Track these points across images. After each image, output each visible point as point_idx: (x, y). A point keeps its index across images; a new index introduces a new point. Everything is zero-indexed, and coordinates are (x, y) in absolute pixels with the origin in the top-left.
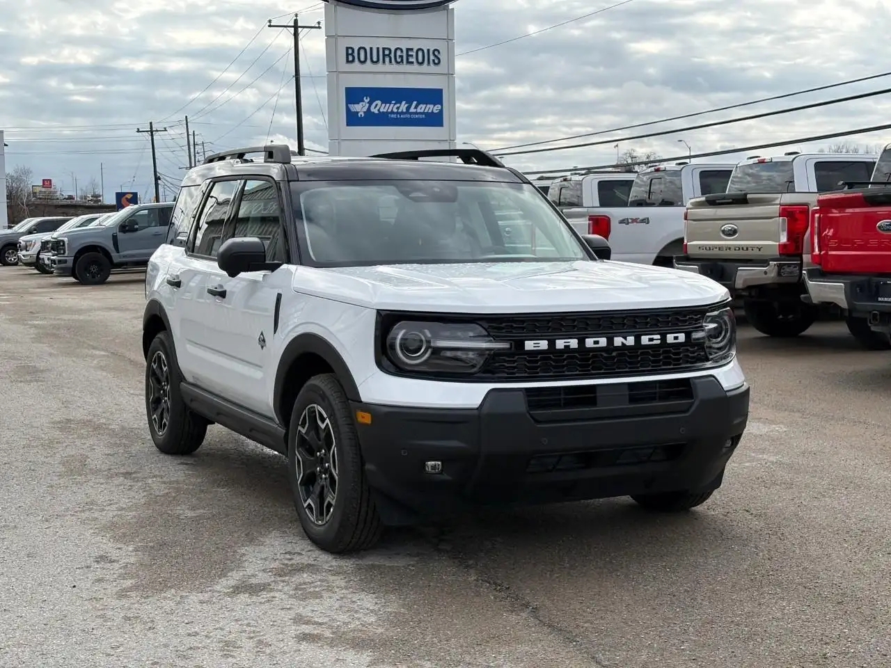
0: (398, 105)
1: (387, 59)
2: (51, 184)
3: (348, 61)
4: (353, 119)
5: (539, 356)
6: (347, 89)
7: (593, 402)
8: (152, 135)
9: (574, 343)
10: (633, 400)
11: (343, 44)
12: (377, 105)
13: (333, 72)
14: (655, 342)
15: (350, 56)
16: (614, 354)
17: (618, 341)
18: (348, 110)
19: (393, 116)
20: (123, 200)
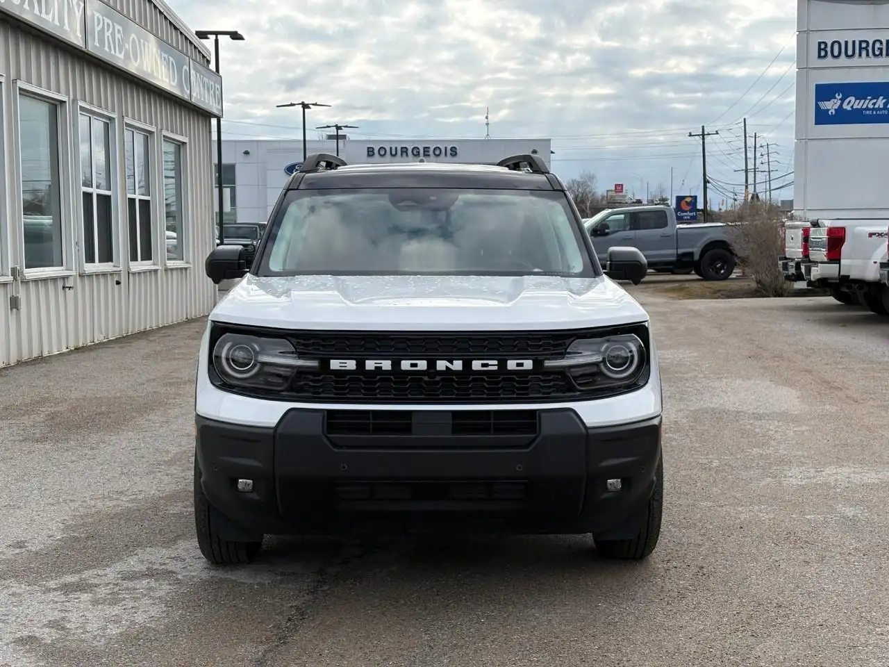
0: (875, 101)
1: (864, 53)
2: (622, 189)
3: (820, 56)
4: (822, 118)
5: (348, 377)
6: (817, 86)
7: (407, 429)
8: (703, 139)
9: (386, 365)
10: (456, 429)
11: (815, 39)
12: (850, 102)
13: (803, 68)
14: (490, 368)
15: (823, 50)
16: (438, 378)
17: (441, 365)
18: (817, 106)
19: (868, 112)
20: (683, 204)
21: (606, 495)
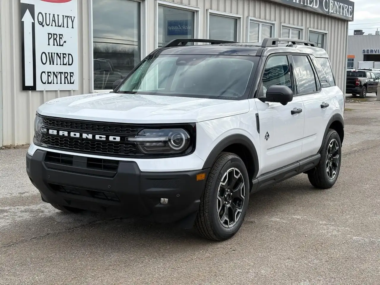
5: (55, 137)
9: (66, 133)
10: (88, 166)
14: (102, 139)
16: (83, 142)
17: (85, 136)
21: (158, 206)
